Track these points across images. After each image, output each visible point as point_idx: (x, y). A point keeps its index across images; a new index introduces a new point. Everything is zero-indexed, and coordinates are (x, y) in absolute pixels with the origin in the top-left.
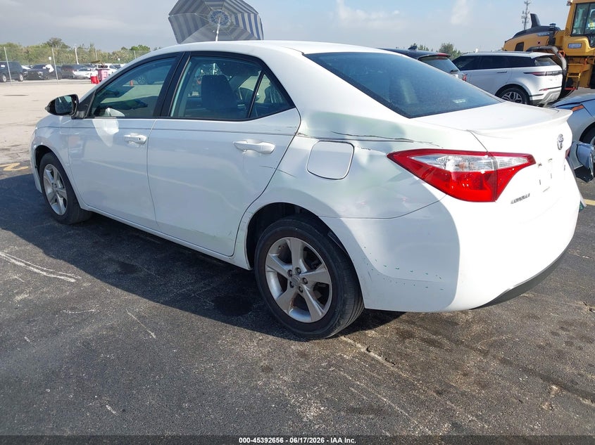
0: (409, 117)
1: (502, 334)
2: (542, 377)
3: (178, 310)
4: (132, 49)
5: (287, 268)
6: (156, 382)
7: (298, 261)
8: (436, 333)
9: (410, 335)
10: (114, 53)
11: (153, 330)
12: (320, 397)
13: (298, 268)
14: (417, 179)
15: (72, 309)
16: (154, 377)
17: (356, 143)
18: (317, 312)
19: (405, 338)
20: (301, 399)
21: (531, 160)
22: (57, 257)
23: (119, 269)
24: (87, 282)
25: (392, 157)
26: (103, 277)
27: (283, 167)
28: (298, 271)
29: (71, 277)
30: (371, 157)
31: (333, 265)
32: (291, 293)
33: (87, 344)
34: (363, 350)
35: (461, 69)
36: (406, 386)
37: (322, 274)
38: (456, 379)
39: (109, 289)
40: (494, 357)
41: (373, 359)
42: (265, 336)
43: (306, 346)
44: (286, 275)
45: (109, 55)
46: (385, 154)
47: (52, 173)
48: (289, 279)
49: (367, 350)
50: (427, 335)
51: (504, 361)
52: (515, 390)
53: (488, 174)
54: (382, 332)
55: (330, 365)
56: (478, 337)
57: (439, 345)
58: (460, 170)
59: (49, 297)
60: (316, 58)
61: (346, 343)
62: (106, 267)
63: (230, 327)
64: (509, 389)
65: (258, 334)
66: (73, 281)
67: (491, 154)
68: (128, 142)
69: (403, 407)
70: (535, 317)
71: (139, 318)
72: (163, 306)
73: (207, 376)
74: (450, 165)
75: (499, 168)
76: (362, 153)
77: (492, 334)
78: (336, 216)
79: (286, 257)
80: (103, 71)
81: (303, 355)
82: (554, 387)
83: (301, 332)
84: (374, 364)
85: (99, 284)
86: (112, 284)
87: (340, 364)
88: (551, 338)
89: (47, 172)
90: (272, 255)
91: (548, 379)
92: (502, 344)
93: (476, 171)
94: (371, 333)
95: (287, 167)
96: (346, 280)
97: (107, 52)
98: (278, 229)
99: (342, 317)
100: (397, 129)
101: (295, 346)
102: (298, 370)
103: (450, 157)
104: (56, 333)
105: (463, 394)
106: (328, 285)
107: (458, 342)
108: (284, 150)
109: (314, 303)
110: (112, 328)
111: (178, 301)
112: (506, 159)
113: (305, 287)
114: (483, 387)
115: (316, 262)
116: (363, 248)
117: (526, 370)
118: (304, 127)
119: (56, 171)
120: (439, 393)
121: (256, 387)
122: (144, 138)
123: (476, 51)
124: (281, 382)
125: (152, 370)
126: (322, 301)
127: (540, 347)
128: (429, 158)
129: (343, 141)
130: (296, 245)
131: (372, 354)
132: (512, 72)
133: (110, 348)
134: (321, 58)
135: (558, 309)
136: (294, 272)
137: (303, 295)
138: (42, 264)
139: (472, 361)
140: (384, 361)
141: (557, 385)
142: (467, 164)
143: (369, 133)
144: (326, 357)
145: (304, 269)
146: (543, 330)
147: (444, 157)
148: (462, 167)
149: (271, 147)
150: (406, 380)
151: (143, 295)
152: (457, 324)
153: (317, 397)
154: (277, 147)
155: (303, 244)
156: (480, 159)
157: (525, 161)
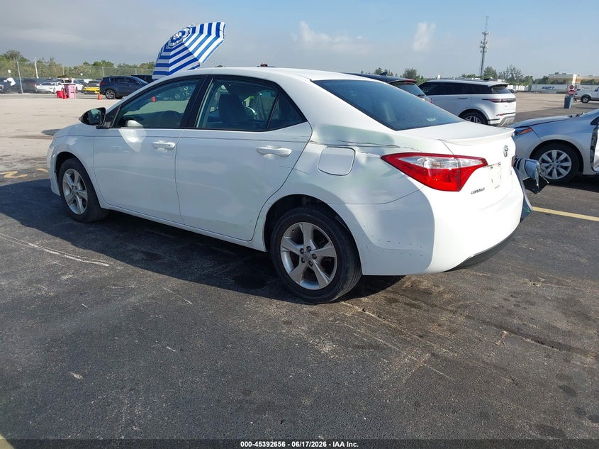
0: (396, 130)
1: (467, 299)
2: (496, 326)
3: (206, 286)
4: (94, 65)
5: (299, 247)
6: (201, 332)
7: (308, 241)
8: (415, 299)
9: (396, 301)
10: (75, 68)
11: (188, 299)
12: (332, 339)
13: (308, 247)
14: (403, 174)
15: (114, 285)
16: (199, 329)
17: (356, 149)
18: (324, 280)
19: (391, 303)
20: (317, 340)
21: (484, 163)
22: (86, 248)
23: (144, 257)
24: (120, 266)
25: (384, 158)
26: (132, 262)
27: (298, 166)
28: (309, 249)
29: (104, 264)
30: (369, 159)
31: (338, 242)
32: (302, 267)
33: (136, 309)
34: (360, 310)
35: (427, 94)
36: (395, 332)
37: (329, 250)
38: (432, 328)
39: (141, 271)
40: (461, 314)
41: (368, 316)
42: (281, 302)
43: (315, 308)
44: (298, 253)
45: (71, 70)
46: (379, 156)
47: (73, 177)
48: (301, 256)
49: (363, 310)
50: (408, 301)
51: (468, 317)
52: (476, 334)
53: (454, 171)
54: (373, 299)
55: (335, 320)
56: (449, 302)
57: (419, 307)
58: (434, 168)
59: (91, 277)
60: (321, 83)
61: (347, 306)
62: (132, 255)
63: (252, 297)
64: (472, 333)
65: (275, 301)
66: (107, 265)
67: (456, 157)
68: (156, 148)
69: (395, 345)
70: (492, 289)
71: (174, 291)
72: (191, 283)
73: (241, 327)
74: (427, 164)
75: (462, 167)
76: (361, 156)
77: (459, 301)
78: (342, 203)
79: (298, 239)
80: (70, 86)
81: (313, 313)
82: (505, 332)
83: (310, 298)
84: (369, 319)
85: (131, 269)
86: (142, 268)
87: (344, 318)
88: (504, 303)
89: (67, 176)
90: (286, 237)
91: (501, 327)
92: (467, 306)
93: (446, 168)
94: (364, 300)
95: (301, 167)
96: (348, 253)
97: (68, 66)
98: (293, 216)
99: (345, 283)
100: (387, 138)
101: (306, 308)
102: (312, 323)
103: (427, 158)
104: (108, 301)
105: (439, 337)
106: (333, 259)
107: (433, 306)
108: (299, 154)
109: (322, 274)
110: (153, 298)
111: (203, 279)
112: (467, 161)
113: (314, 261)
114: (453, 333)
115: (324, 241)
116: (363, 227)
117: (484, 322)
118: (315, 136)
119: (77, 175)
120: (420, 336)
121: (281, 333)
122: (173, 145)
123: (439, 77)
124: (301, 330)
125: (195, 324)
126: (328, 272)
127: (495, 308)
128: (412, 159)
129: (347, 147)
130: (307, 228)
131: (367, 313)
132: (472, 98)
133: (156, 311)
134: (325, 84)
135: (509, 284)
136: (305, 250)
137: (313, 268)
138: (74, 253)
139: (444, 317)
140: (377, 318)
141: (507, 331)
142: (438, 163)
143: (366, 141)
144: (332, 315)
145: (314, 247)
146: (497, 298)
147: (423, 158)
148: (435, 165)
149: (289, 151)
150: (395, 329)
151: (172, 275)
152: (431, 294)
153: (329, 340)
154: (292, 152)
155: (314, 227)
156: (448, 160)
157: (481, 163)
